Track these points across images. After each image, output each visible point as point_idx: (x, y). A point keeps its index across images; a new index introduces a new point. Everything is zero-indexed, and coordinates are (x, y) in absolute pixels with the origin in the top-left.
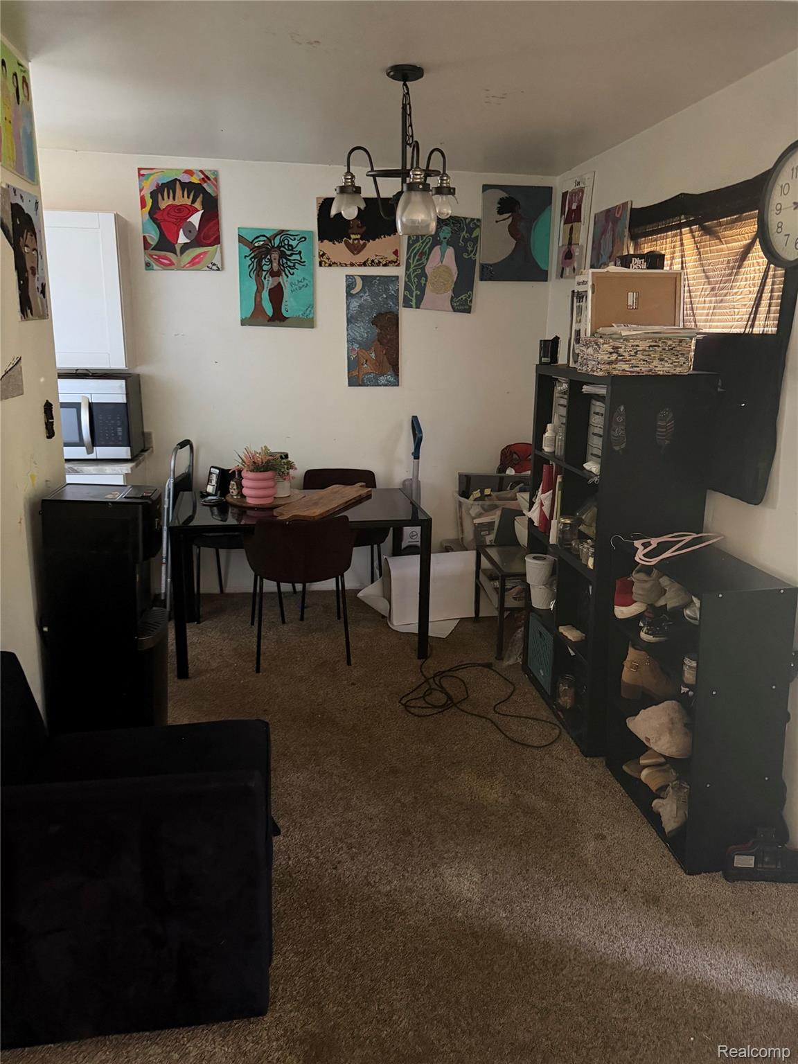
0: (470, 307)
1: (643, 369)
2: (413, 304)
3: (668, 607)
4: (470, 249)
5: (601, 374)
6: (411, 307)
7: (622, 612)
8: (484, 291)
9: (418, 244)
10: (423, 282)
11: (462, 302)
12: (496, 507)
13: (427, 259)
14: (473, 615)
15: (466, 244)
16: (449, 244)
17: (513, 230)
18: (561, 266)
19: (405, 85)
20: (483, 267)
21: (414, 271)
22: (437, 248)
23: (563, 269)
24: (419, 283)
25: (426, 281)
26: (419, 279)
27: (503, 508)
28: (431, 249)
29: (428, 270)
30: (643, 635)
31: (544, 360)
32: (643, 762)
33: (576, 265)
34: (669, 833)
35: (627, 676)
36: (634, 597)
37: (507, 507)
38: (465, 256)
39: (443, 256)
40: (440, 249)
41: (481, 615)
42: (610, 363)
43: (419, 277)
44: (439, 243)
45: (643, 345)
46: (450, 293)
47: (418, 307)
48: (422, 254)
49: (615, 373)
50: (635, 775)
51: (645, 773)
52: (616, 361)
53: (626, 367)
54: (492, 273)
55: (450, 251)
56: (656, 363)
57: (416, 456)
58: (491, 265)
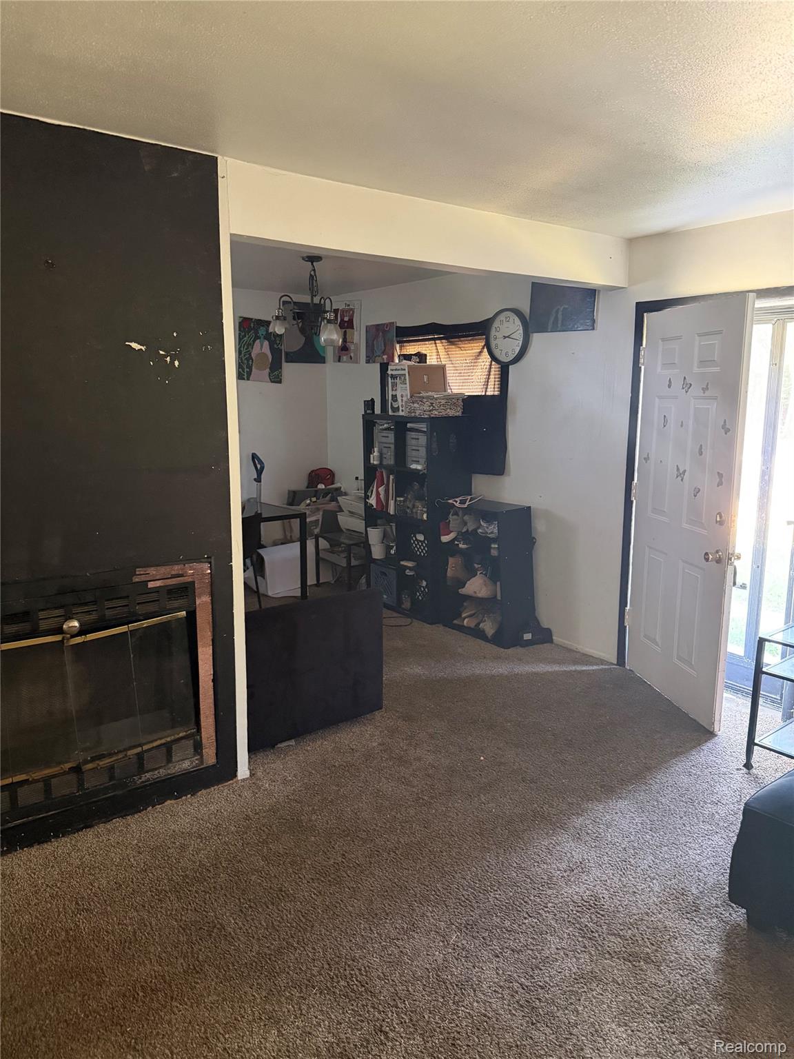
0: (281, 379)
1: (444, 413)
2: (245, 377)
3: (470, 530)
4: (278, 342)
5: (426, 416)
6: (244, 379)
7: (445, 539)
8: (289, 369)
9: (245, 338)
10: (251, 363)
11: (276, 378)
12: (318, 509)
13: (252, 348)
14: (316, 583)
15: (275, 339)
16: (265, 338)
17: (302, 331)
18: (338, 355)
19: (312, 264)
20: (287, 354)
21: (245, 356)
22: (258, 341)
23: (340, 357)
24: (248, 364)
25: (252, 362)
26: (248, 361)
27: (324, 510)
28: (254, 341)
29: (253, 356)
30: (461, 546)
31: (368, 411)
32: (464, 615)
33: (352, 355)
34: (491, 636)
35: (450, 573)
36: (451, 529)
37: (325, 508)
38: (275, 346)
39: (262, 346)
40: (260, 342)
41: (320, 582)
42: (430, 411)
43: (248, 360)
44: (259, 338)
45: (443, 402)
46: (268, 370)
47: (248, 379)
48: (249, 344)
49: (432, 416)
50: (461, 624)
51: (465, 621)
52: (432, 410)
53: (436, 413)
54: (293, 358)
55: (266, 343)
56: (448, 410)
57: (258, 480)
58: (292, 353)
